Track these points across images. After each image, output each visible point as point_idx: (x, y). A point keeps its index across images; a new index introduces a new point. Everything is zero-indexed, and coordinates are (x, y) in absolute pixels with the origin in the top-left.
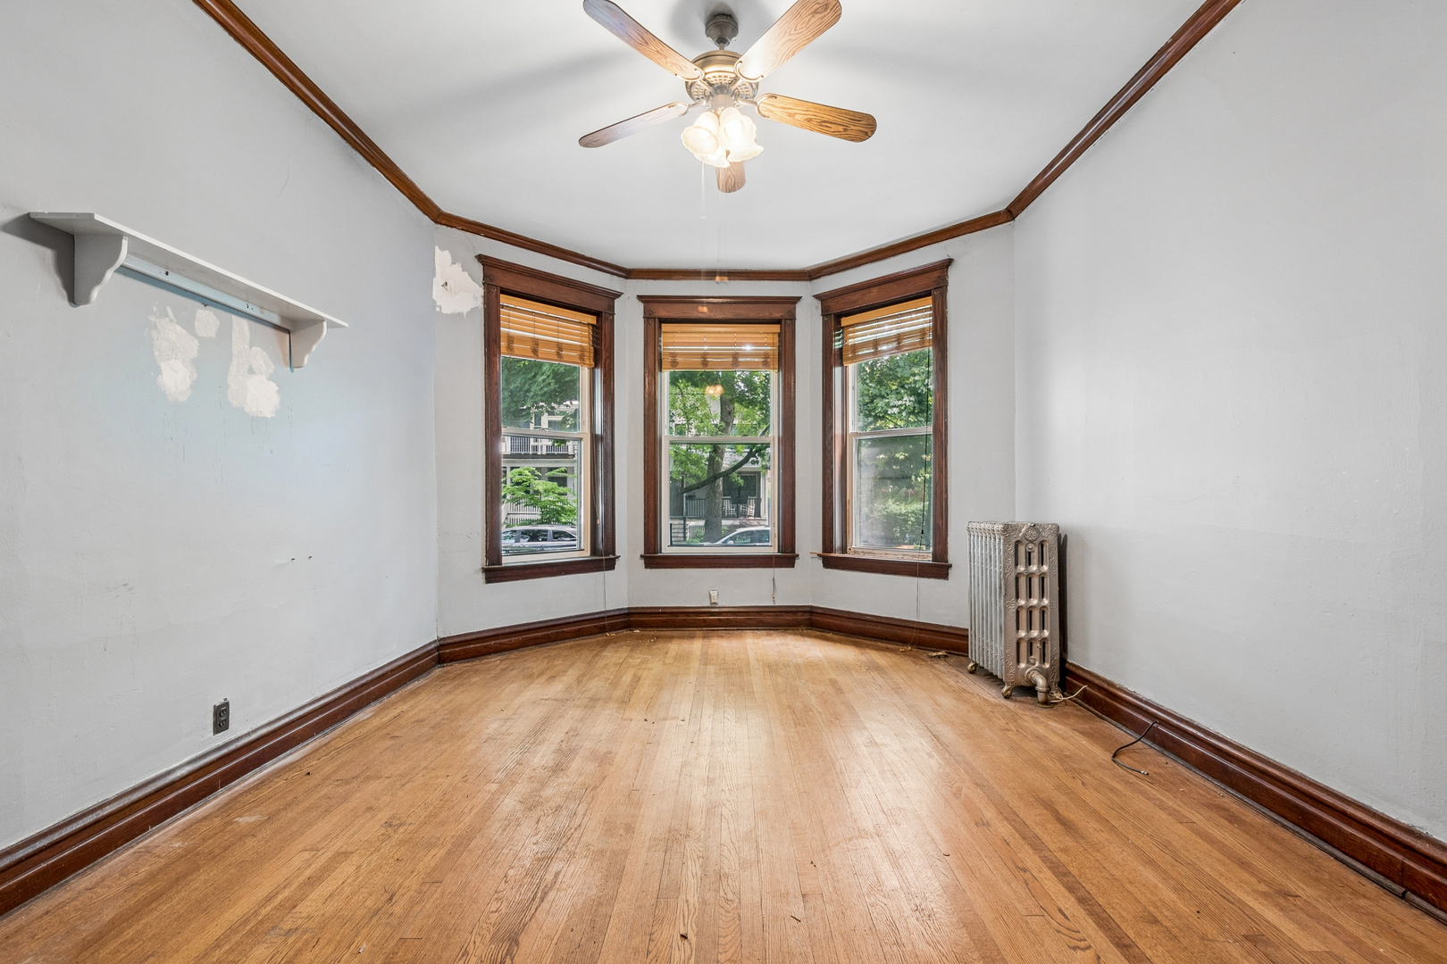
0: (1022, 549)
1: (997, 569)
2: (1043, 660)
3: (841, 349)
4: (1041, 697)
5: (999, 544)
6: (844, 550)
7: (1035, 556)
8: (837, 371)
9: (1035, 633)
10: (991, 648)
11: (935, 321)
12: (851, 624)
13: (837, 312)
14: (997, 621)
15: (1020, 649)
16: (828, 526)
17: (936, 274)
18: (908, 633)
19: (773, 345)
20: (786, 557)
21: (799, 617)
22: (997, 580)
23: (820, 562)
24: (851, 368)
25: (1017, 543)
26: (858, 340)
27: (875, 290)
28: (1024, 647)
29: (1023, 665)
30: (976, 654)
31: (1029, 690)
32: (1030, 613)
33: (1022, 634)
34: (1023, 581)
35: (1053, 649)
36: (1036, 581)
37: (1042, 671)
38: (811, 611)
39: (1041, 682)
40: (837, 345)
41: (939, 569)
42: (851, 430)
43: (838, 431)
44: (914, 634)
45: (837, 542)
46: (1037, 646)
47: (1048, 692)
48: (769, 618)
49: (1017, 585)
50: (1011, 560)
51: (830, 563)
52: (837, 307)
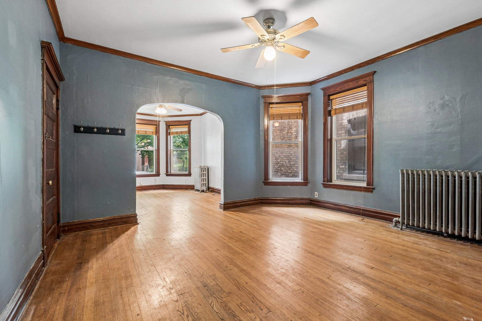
0: (202, 170)
1: (199, 173)
2: (205, 187)
3: (170, 132)
4: (205, 191)
5: (199, 168)
6: (170, 172)
7: (204, 171)
8: (169, 136)
9: (204, 178)
10: (198, 186)
11: (188, 130)
12: (172, 187)
13: (169, 125)
14: (199, 181)
15: (202, 185)
16: (167, 168)
17: (189, 122)
18: (184, 187)
19: (154, 130)
20: (158, 174)
21: (161, 187)
22: (199, 175)
23: (165, 175)
24: (172, 136)
25: (202, 169)
26: (173, 131)
27: (177, 122)
28: (203, 184)
29: (203, 187)
30: (196, 188)
31: (203, 191)
32: (204, 184)
33: (203, 183)
34: (203, 174)
35: (207, 185)
36: (204, 174)
37: (205, 188)
38: (163, 185)
39: (205, 190)
40: (169, 131)
41: (189, 175)
42: (172, 148)
43: (169, 148)
44: (185, 187)
45: (169, 171)
46: (205, 184)
47: (206, 191)
48: (154, 187)
49: (202, 175)
50: (201, 171)
51: (167, 175)
52: (169, 124)
